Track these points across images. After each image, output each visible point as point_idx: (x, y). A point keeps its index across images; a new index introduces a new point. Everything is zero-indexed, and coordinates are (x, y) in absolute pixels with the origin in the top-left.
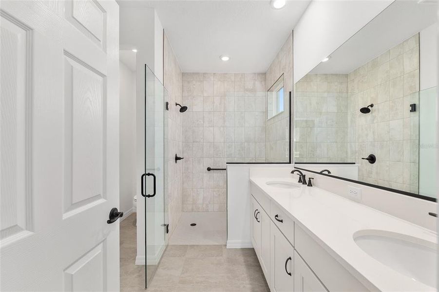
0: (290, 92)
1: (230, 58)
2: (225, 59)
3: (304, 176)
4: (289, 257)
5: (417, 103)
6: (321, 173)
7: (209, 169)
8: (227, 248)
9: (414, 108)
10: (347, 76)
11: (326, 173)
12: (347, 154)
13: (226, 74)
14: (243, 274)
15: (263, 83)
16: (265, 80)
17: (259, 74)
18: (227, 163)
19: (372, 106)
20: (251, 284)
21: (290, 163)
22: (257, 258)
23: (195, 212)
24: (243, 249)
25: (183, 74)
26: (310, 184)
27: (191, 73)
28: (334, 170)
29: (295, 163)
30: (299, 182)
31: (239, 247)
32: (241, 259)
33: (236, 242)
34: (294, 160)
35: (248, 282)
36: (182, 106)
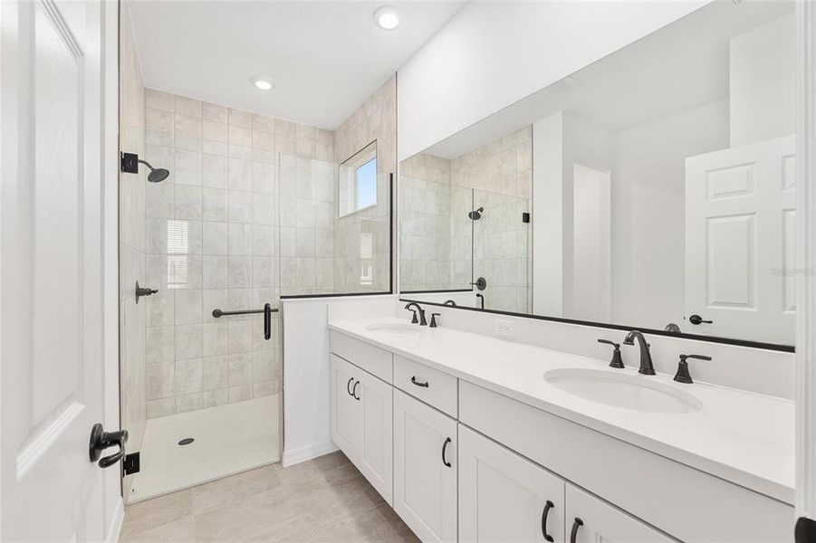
0: (391, 175)
1: (273, 87)
2: (263, 85)
3: (422, 312)
4: (446, 439)
5: (530, 212)
6: (445, 305)
7: (217, 314)
8: (285, 466)
9: (526, 218)
10: (449, 162)
11: (451, 304)
12: (449, 277)
13: (258, 116)
14: (333, 503)
15: (330, 149)
16: (334, 144)
17: (323, 131)
18: (281, 297)
19: (481, 210)
20: (352, 515)
21: (391, 293)
22: (353, 465)
23: (182, 412)
24: (316, 460)
25: (148, 92)
26: (433, 324)
27: (168, 94)
28: (459, 299)
29: (401, 293)
30: (413, 322)
31: (309, 456)
32: (319, 478)
33: (301, 450)
34: (398, 287)
35: (346, 513)
36: (156, 167)
